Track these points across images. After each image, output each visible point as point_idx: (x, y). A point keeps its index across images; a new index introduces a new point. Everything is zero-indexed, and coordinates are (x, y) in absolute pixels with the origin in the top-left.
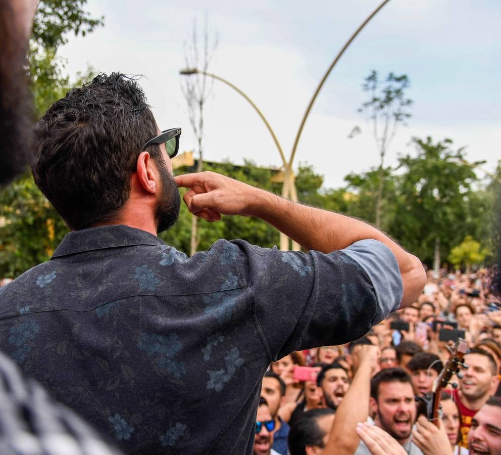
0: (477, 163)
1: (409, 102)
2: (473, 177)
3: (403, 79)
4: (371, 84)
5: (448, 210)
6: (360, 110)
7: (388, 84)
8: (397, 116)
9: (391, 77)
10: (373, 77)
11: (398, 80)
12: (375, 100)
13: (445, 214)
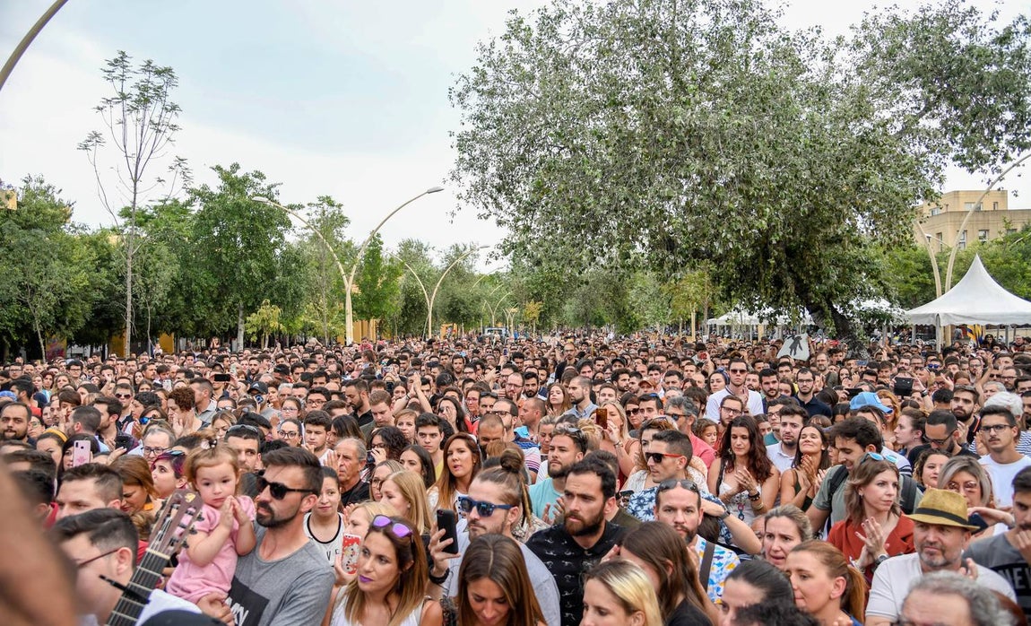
0: (291, 207)
1: (174, 108)
2: (288, 224)
3: (165, 72)
4: (119, 71)
5: (253, 264)
6: (100, 109)
7: (145, 76)
8: (157, 127)
9: (148, 67)
10: (121, 61)
11: (159, 73)
12: (124, 97)
13: (249, 269)
